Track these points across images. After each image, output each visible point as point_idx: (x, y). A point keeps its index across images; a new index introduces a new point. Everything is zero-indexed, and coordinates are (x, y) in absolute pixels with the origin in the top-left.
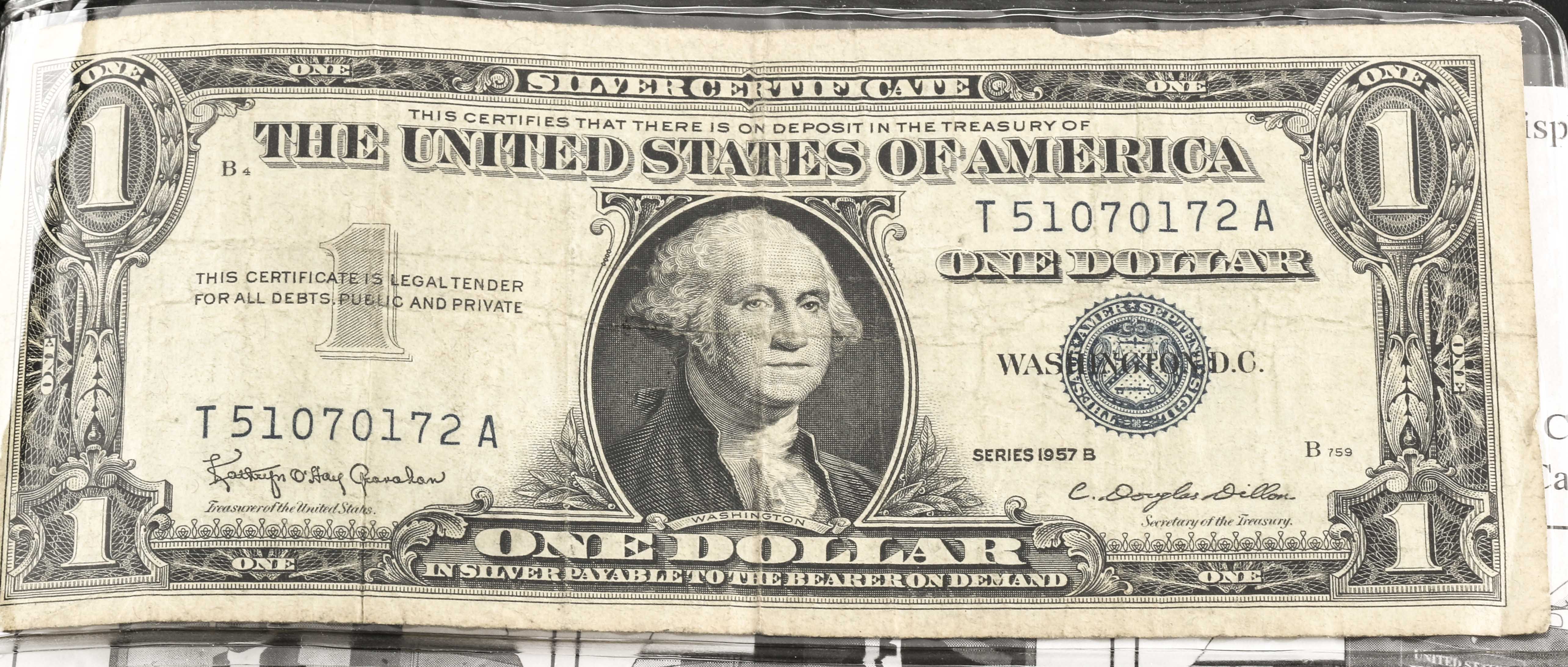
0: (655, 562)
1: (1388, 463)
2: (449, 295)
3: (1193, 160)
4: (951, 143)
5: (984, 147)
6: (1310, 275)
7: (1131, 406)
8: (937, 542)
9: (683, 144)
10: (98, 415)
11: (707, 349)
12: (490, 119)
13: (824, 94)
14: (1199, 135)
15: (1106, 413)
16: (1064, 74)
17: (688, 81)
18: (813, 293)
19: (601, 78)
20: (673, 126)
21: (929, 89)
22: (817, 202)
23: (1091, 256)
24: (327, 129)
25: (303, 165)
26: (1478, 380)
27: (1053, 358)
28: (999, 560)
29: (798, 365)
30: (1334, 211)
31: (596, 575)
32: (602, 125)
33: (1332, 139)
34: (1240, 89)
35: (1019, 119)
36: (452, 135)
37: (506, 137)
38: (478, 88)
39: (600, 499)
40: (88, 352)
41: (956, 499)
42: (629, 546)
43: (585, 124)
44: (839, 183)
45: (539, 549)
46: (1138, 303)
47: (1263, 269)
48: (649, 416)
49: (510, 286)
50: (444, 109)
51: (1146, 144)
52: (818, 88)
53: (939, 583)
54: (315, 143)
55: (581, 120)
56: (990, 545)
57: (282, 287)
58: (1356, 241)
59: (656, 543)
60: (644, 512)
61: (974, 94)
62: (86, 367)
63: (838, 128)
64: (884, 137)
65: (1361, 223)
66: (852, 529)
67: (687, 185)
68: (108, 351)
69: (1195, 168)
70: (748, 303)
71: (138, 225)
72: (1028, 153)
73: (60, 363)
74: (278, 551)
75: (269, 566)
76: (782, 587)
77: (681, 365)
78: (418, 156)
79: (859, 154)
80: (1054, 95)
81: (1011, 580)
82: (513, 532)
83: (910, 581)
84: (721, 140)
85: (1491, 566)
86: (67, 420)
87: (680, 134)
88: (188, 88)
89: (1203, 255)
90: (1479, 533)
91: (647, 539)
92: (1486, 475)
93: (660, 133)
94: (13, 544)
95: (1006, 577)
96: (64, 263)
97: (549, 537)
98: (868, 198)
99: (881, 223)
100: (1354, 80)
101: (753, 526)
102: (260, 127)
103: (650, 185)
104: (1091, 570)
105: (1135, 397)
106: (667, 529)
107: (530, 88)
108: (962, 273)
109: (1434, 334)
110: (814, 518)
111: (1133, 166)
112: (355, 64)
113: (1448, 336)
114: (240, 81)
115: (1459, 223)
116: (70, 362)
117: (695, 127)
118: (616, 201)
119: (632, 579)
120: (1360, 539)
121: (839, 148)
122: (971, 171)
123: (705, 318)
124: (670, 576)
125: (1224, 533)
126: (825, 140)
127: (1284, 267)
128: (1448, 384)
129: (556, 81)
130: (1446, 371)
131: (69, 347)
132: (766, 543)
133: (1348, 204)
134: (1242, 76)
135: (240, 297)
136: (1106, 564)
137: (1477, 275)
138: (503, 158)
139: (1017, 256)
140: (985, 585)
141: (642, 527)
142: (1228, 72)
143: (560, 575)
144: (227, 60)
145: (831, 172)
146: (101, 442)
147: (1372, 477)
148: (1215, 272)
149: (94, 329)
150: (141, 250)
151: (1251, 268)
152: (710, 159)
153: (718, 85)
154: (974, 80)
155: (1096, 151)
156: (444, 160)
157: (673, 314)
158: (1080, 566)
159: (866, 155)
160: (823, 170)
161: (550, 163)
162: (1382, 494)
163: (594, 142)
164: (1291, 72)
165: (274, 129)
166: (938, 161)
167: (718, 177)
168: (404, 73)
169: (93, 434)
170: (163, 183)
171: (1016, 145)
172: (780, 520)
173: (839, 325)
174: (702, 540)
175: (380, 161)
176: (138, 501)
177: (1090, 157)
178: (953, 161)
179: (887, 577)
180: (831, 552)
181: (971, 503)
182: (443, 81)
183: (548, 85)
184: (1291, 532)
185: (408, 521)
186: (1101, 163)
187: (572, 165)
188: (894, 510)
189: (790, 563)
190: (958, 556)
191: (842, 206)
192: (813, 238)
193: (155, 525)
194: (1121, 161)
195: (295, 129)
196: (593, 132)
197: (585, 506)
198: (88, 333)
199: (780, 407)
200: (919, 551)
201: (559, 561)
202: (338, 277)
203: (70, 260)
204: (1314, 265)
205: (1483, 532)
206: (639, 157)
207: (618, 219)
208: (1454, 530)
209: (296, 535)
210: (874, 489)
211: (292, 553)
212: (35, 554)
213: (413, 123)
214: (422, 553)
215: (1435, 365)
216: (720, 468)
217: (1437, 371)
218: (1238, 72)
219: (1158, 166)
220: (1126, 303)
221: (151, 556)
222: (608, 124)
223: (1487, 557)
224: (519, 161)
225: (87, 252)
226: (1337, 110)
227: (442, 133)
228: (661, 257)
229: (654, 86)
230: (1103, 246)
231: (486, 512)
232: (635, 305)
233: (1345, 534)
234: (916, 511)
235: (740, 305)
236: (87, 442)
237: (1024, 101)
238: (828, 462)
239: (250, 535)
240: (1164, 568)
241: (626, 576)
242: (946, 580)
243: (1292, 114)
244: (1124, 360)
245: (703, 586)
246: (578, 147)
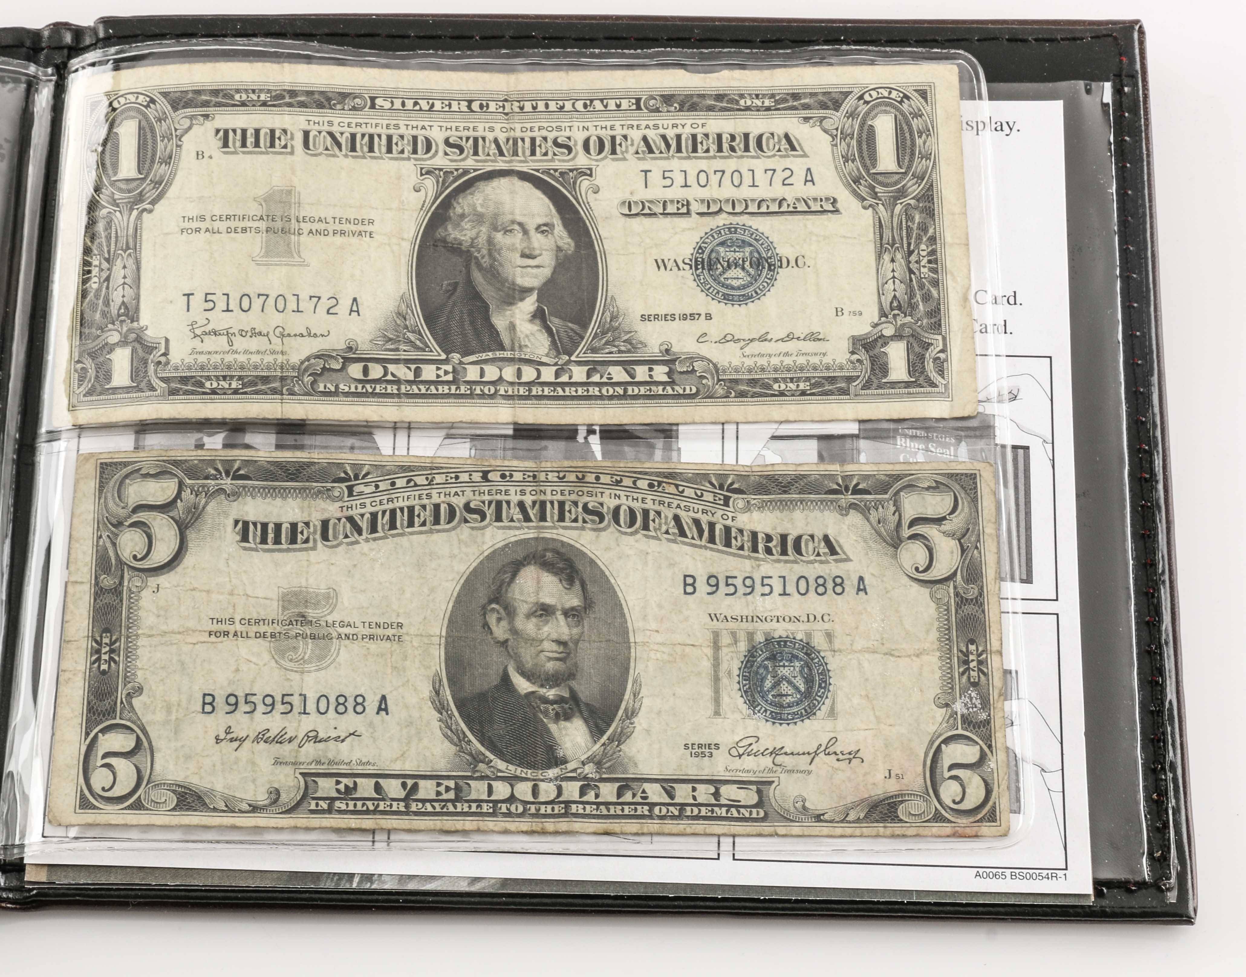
0: (455, 381)
1: (883, 319)
2: (331, 228)
3: (768, 145)
4: (625, 137)
5: (645, 139)
6: (837, 211)
7: (733, 288)
8: (619, 368)
9: (468, 139)
10: (125, 300)
11: (483, 257)
12: (353, 125)
13: (550, 109)
14: (771, 131)
15: (718, 293)
16: (691, 96)
17: (470, 102)
18: (545, 225)
19: (419, 101)
20: (461, 129)
21: (612, 105)
22: (547, 172)
23: (708, 202)
24: (257, 132)
25: (244, 153)
26: (935, 271)
27: (687, 261)
28: (656, 378)
29: (538, 267)
30: (850, 174)
31: (420, 390)
32: (419, 128)
33: (849, 132)
34: (795, 103)
35: (665, 123)
36: (331, 134)
37: (363, 135)
38: (346, 107)
39: (421, 345)
40: (119, 263)
41: (631, 344)
42: (438, 372)
43: (410, 127)
44: (559, 161)
45: (386, 374)
46: (736, 228)
47: (809, 208)
48: (449, 298)
49: (366, 222)
50: (326, 119)
51: (740, 136)
52: (547, 106)
53: (621, 392)
54: (250, 140)
55: (407, 125)
56: (651, 370)
57: (232, 224)
58: (863, 191)
59: (454, 371)
60: (447, 353)
61: (639, 108)
62: (118, 272)
63: (559, 128)
64: (586, 134)
65: (866, 181)
66: (569, 362)
67: (470, 163)
68: (130, 263)
69: (769, 149)
70: (507, 231)
71: (147, 189)
72: (671, 142)
73: (102, 270)
74: (232, 377)
75: (227, 386)
76: (529, 395)
77: (468, 267)
78: (311, 147)
79: (571, 144)
80: (685, 108)
81: (664, 390)
82: (370, 365)
83: (604, 391)
84: (490, 136)
85: (943, 378)
86: (107, 303)
87: (466, 133)
88: (175, 108)
89: (774, 200)
90: (936, 359)
91: (449, 368)
92: (940, 325)
93: (454, 133)
94: (77, 375)
95: (661, 388)
96: (104, 212)
97: (391, 367)
98: (577, 169)
99: (584, 184)
100: (861, 98)
101: (511, 360)
102: (218, 131)
103: (448, 163)
104: (710, 383)
105: (735, 283)
106: (461, 363)
107: (377, 107)
108: (633, 212)
109: (909, 244)
110: (547, 355)
111: (732, 149)
112: (274, 94)
113: (917, 245)
114: (206, 104)
115: (923, 180)
116: (108, 269)
117: (474, 129)
118: (428, 173)
119: (440, 392)
120: (867, 363)
121: (559, 141)
122: (637, 153)
123: (482, 240)
124: (463, 389)
125: (788, 361)
126: (551, 136)
127: (821, 206)
128: (917, 273)
129: (392, 103)
130: (916, 265)
131: (108, 260)
132: (519, 370)
133: (858, 169)
134: (796, 96)
135: (207, 230)
136: (719, 380)
137: (934, 210)
138: (362, 148)
139: (665, 202)
140: (648, 393)
141: (446, 361)
142: (788, 94)
143: (398, 389)
144: (198, 92)
145: (555, 154)
146: (127, 315)
147: (874, 327)
148: (781, 210)
149: (122, 250)
150: (149, 204)
151: (802, 207)
152: (484, 147)
153: (488, 104)
154: (638, 100)
155: (711, 140)
156: (327, 149)
157: (463, 238)
158: (704, 381)
159: (575, 145)
160: (550, 153)
161: (389, 150)
162: (880, 337)
163: (415, 138)
164: (824, 94)
165: (226, 132)
166: (618, 147)
167: (488, 158)
168: (302, 98)
169: (122, 311)
170: (161, 164)
171: (664, 137)
172: (527, 357)
173: (560, 243)
174: (482, 369)
175: (289, 150)
176: (150, 349)
177: (707, 144)
178: (627, 147)
179: (591, 389)
180: (557, 375)
181: (639, 346)
182: (326, 103)
183: (387, 105)
184: (827, 360)
185: (308, 359)
186: (714, 147)
187: (402, 152)
188: (594, 350)
189: (533, 382)
190: (632, 376)
191: (562, 174)
192: (545, 193)
193: (159, 363)
194: (725, 146)
195: (239, 132)
196: (414, 132)
197: (412, 349)
198: (120, 252)
199: (525, 291)
200: (609, 374)
201: (397, 382)
202: (265, 218)
203: (107, 210)
204: (839, 205)
205: (939, 358)
206: (442, 147)
207: (430, 183)
208: (922, 358)
209: (242, 368)
210: (582, 338)
211: (240, 378)
212: (90, 381)
213: (308, 128)
214: (317, 378)
215: (910, 262)
216: (492, 327)
217: (911, 266)
218: (793, 94)
219: (747, 149)
220: (729, 229)
221: (157, 381)
222: (423, 128)
223: (941, 372)
224: (371, 149)
225: (118, 206)
226: (851, 115)
227: (325, 134)
228: (455, 204)
229: (450, 105)
230: (715, 196)
231: (354, 353)
232: (440, 233)
233: (858, 361)
234: (607, 351)
235: (502, 232)
236: (119, 316)
237: (668, 111)
238: (555, 323)
239: (215, 367)
240: (753, 382)
241: (437, 390)
242: (625, 391)
243: (825, 118)
244: (728, 261)
245: (483, 396)
246: (406, 141)
